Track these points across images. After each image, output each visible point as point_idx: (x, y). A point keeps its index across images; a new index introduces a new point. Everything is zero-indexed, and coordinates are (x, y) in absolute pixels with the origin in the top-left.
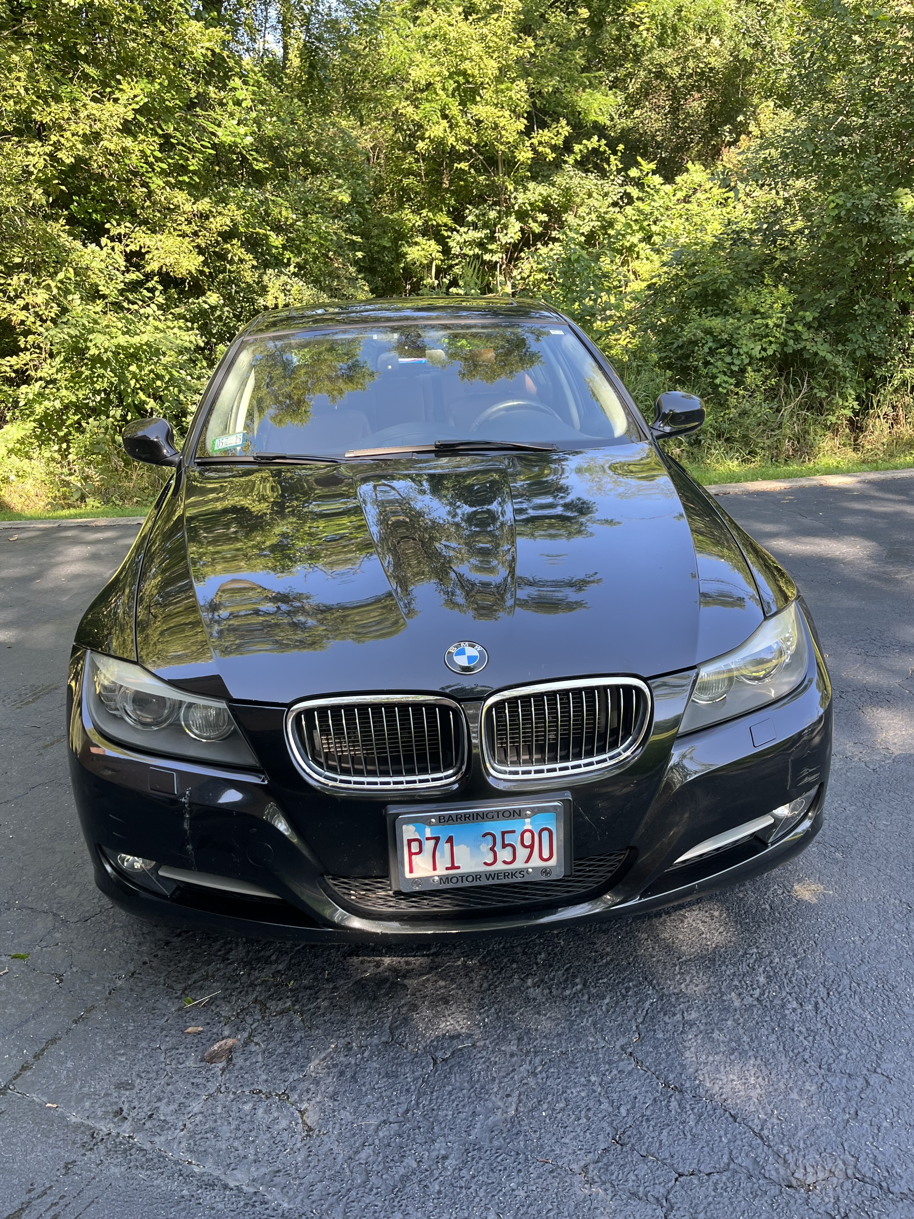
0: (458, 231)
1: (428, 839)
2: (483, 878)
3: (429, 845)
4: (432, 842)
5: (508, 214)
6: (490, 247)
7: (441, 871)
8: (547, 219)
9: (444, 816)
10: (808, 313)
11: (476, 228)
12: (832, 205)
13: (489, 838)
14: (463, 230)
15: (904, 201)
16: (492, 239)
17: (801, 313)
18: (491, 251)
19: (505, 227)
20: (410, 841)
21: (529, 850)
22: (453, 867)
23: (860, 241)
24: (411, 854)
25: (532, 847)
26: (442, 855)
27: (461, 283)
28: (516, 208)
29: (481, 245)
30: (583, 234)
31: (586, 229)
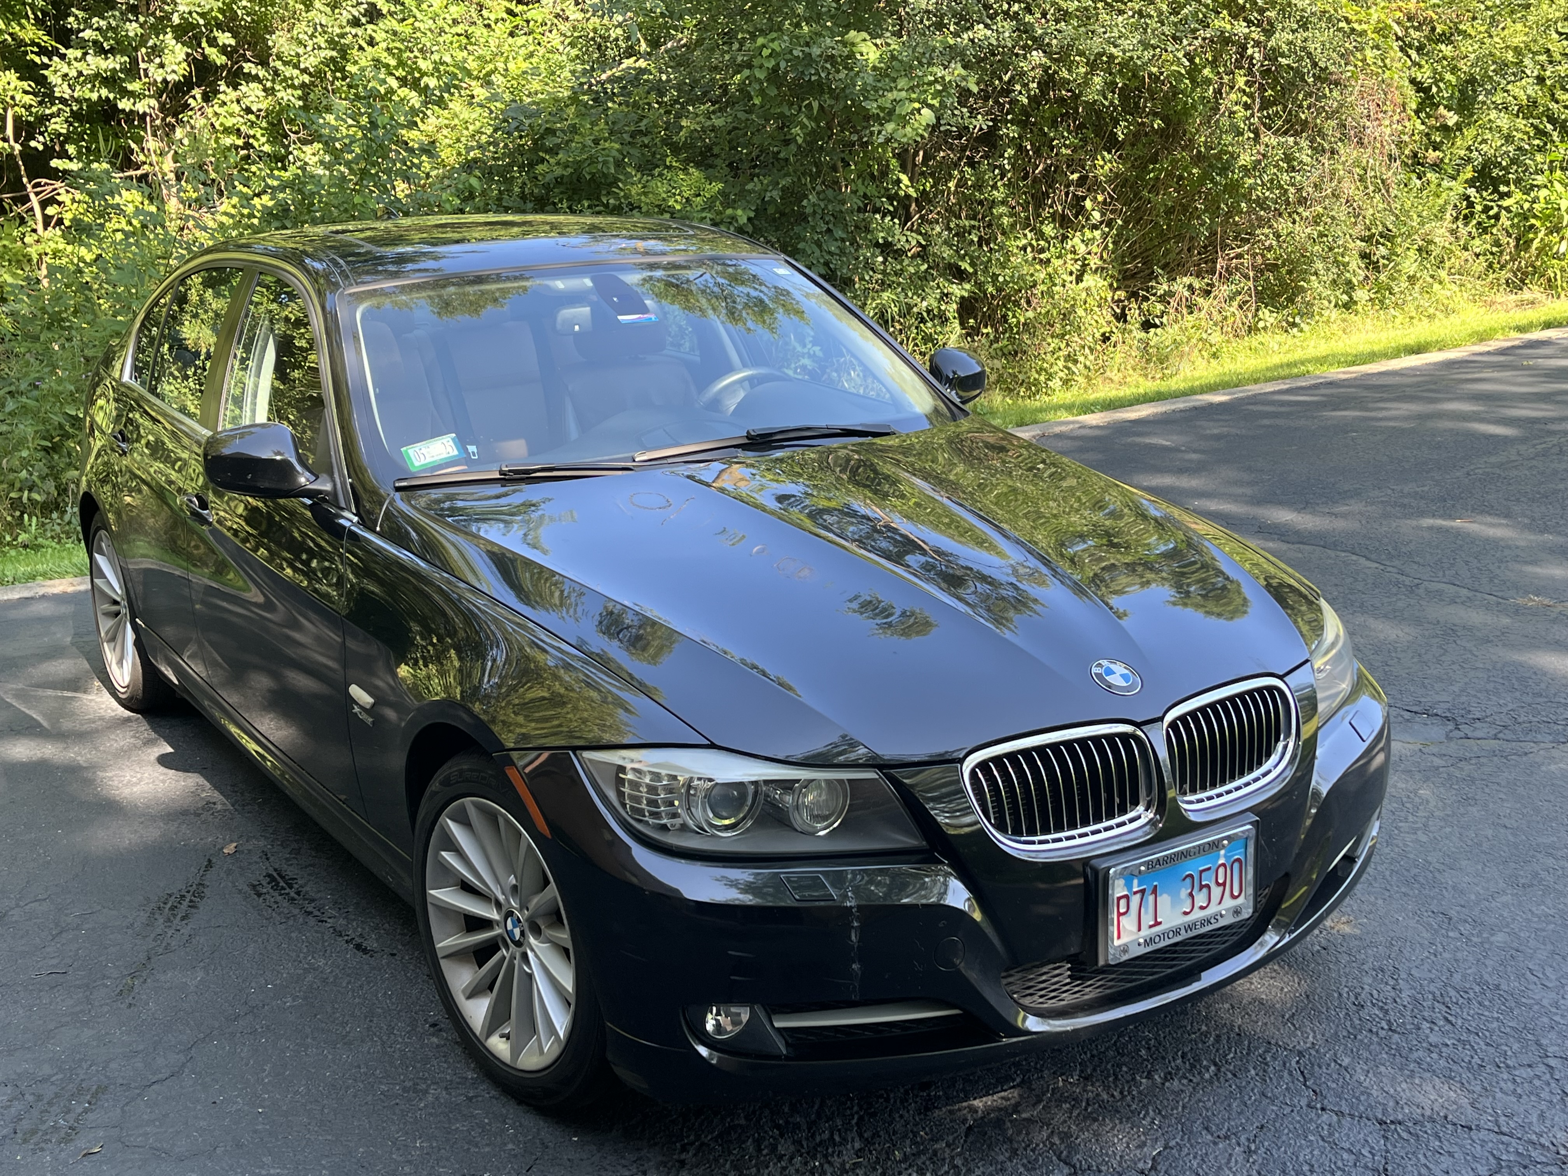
0: (63, 57)
1: (1135, 893)
2: (1183, 932)
3: (1135, 900)
4: (1138, 896)
5: (158, 29)
6: (130, 87)
7: (1146, 932)
8: (233, 42)
9: (1152, 861)
10: (739, 212)
11: (101, 51)
12: (766, 52)
13: (1188, 880)
14: (72, 53)
15: (864, 50)
16: (133, 71)
17: (729, 211)
18: (132, 94)
19: (157, 51)
20: (1119, 899)
21: (1221, 888)
22: (1157, 924)
23: (809, 106)
24: (1120, 914)
25: (1224, 884)
26: (1146, 912)
27: (71, 149)
28: (176, 19)
29: (110, 81)
30: (305, 71)
31: (310, 62)
